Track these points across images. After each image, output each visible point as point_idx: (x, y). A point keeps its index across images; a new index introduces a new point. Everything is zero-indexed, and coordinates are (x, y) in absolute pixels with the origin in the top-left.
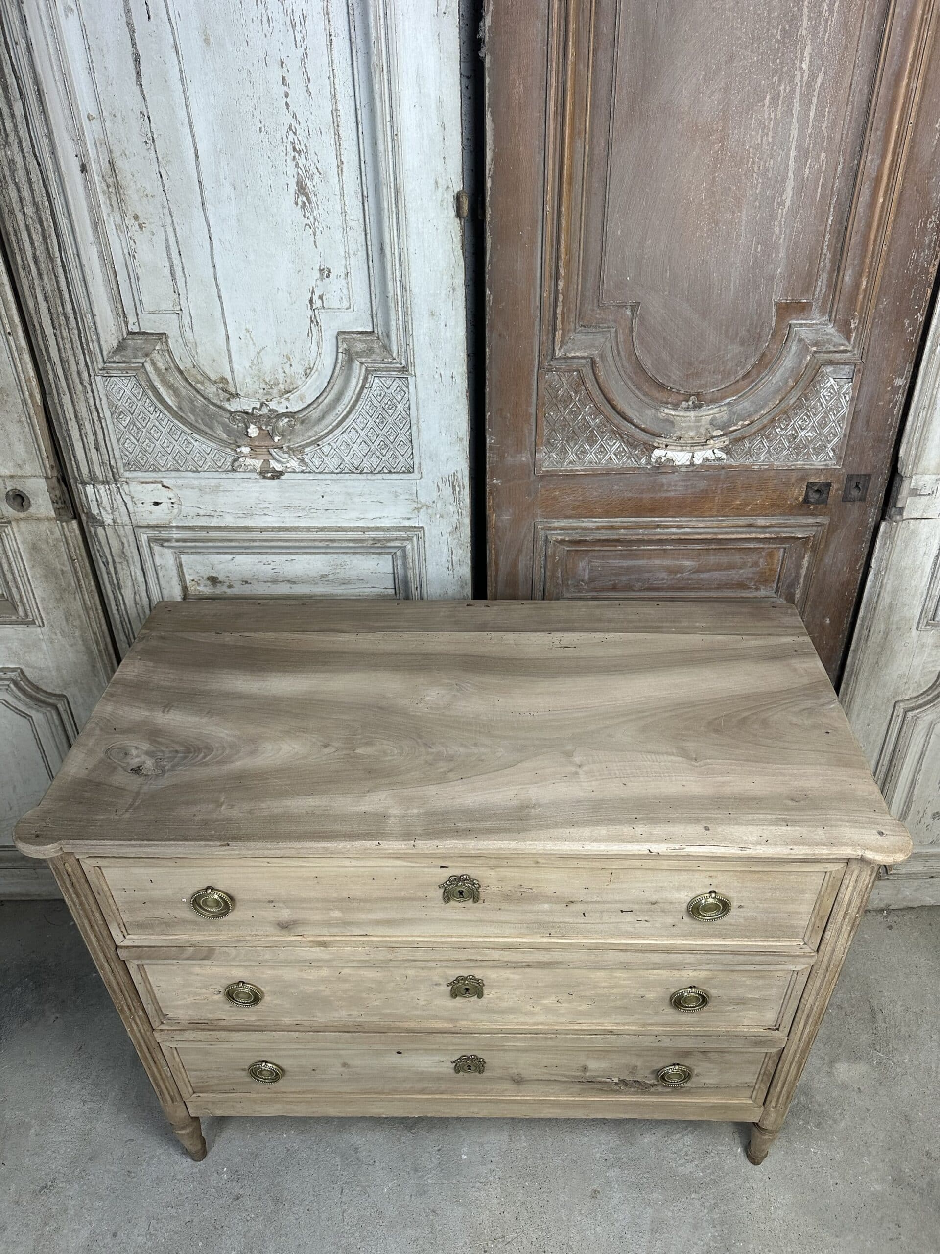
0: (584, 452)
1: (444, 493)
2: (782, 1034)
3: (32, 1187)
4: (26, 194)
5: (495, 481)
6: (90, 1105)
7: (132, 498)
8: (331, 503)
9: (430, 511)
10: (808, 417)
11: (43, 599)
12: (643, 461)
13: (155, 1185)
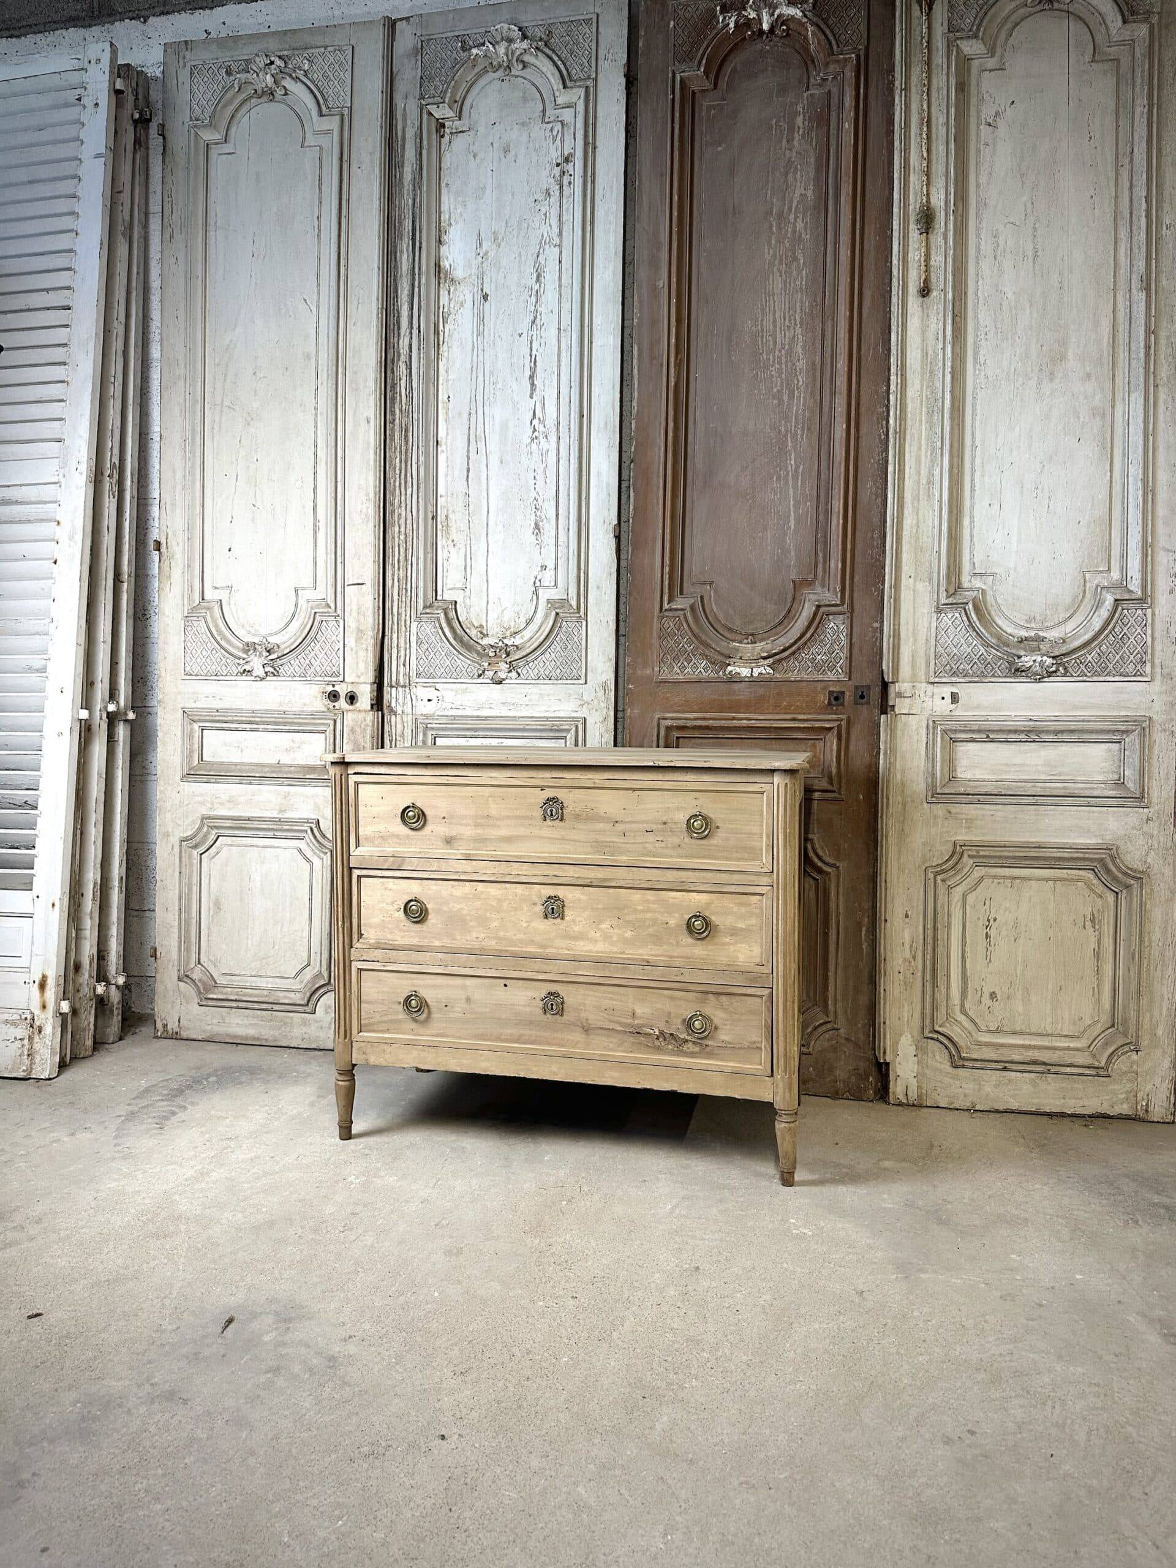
0: (685, 667)
1: (599, 694)
2: (767, 970)
4: (402, 529)
5: (630, 686)
7: (417, 696)
8: (530, 700)
9: (590, 706)
10: (821, 646)
12: (721, 673)
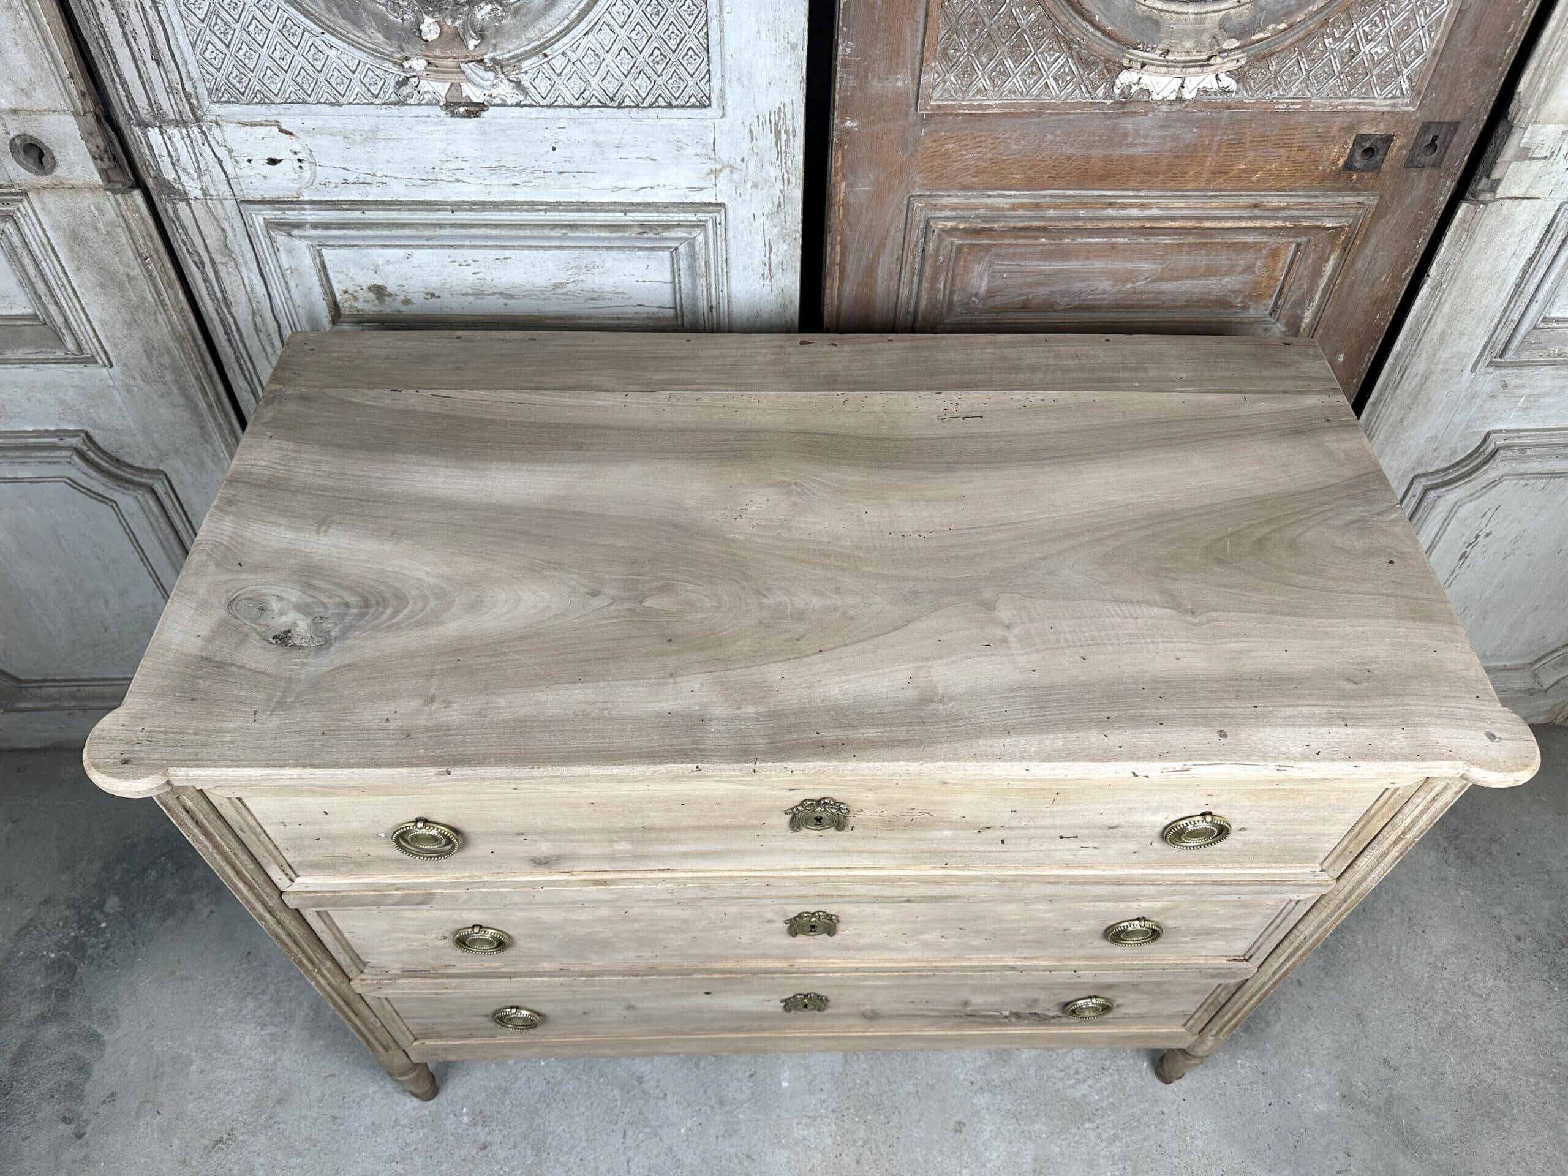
0: (1004, 73)
1: (760, 143)
2: (1252, 966)
3: (203, 1141)
5: (848, 124)
6: (271, 1029)
7: (231, 151)
8: (569, 160)
9: (736, 176)
10: (1383, 18)
11: (104, 323)
12: (1101, 92)
13: (371, 1134)
